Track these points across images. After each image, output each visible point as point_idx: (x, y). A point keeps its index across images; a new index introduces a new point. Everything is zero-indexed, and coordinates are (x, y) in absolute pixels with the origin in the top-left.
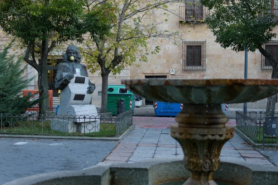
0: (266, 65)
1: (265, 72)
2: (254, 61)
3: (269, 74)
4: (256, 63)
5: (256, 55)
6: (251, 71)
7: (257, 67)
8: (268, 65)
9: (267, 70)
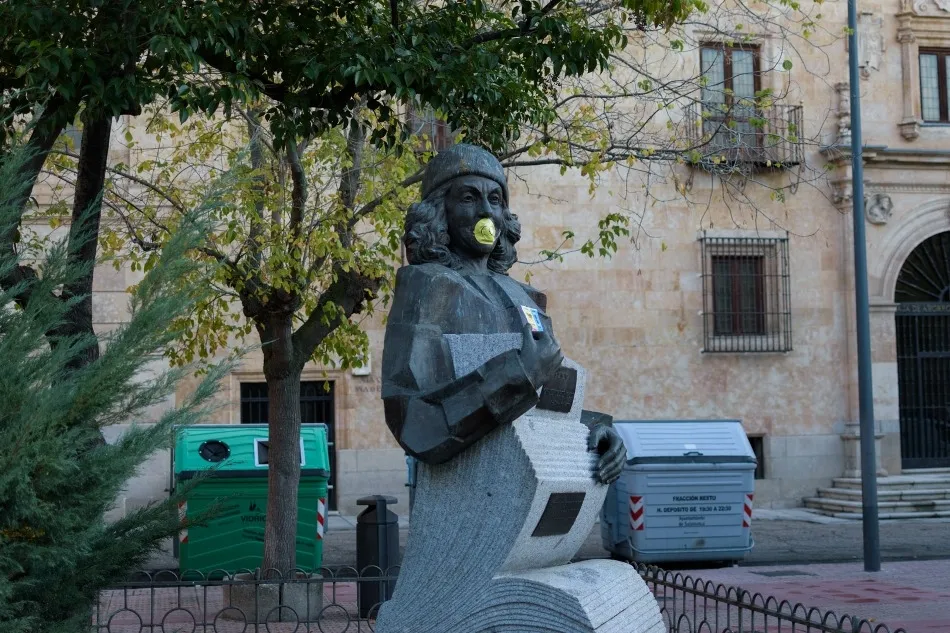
0: (717, 333)
1: (717, 362)
2: (678, 319)
3: (731, 369)
4: (684, 326)
5: (682, 293)
6: (667, 357)
7: (690, 341)
8: (726, 334)
9: (720, 351)
